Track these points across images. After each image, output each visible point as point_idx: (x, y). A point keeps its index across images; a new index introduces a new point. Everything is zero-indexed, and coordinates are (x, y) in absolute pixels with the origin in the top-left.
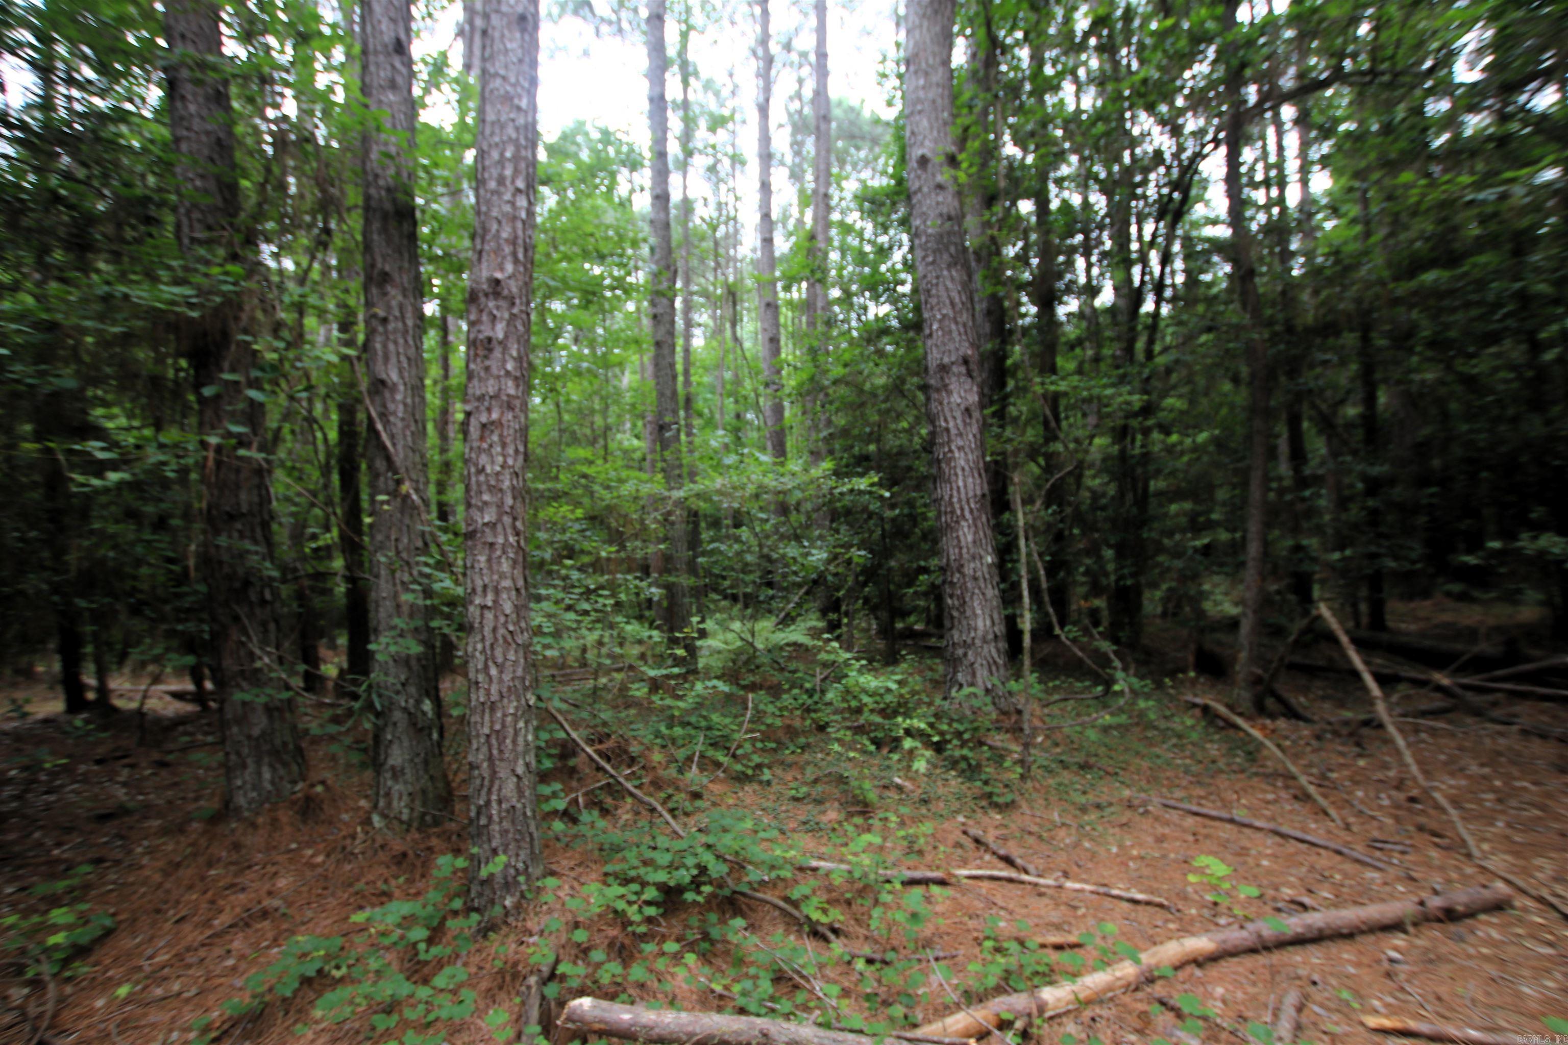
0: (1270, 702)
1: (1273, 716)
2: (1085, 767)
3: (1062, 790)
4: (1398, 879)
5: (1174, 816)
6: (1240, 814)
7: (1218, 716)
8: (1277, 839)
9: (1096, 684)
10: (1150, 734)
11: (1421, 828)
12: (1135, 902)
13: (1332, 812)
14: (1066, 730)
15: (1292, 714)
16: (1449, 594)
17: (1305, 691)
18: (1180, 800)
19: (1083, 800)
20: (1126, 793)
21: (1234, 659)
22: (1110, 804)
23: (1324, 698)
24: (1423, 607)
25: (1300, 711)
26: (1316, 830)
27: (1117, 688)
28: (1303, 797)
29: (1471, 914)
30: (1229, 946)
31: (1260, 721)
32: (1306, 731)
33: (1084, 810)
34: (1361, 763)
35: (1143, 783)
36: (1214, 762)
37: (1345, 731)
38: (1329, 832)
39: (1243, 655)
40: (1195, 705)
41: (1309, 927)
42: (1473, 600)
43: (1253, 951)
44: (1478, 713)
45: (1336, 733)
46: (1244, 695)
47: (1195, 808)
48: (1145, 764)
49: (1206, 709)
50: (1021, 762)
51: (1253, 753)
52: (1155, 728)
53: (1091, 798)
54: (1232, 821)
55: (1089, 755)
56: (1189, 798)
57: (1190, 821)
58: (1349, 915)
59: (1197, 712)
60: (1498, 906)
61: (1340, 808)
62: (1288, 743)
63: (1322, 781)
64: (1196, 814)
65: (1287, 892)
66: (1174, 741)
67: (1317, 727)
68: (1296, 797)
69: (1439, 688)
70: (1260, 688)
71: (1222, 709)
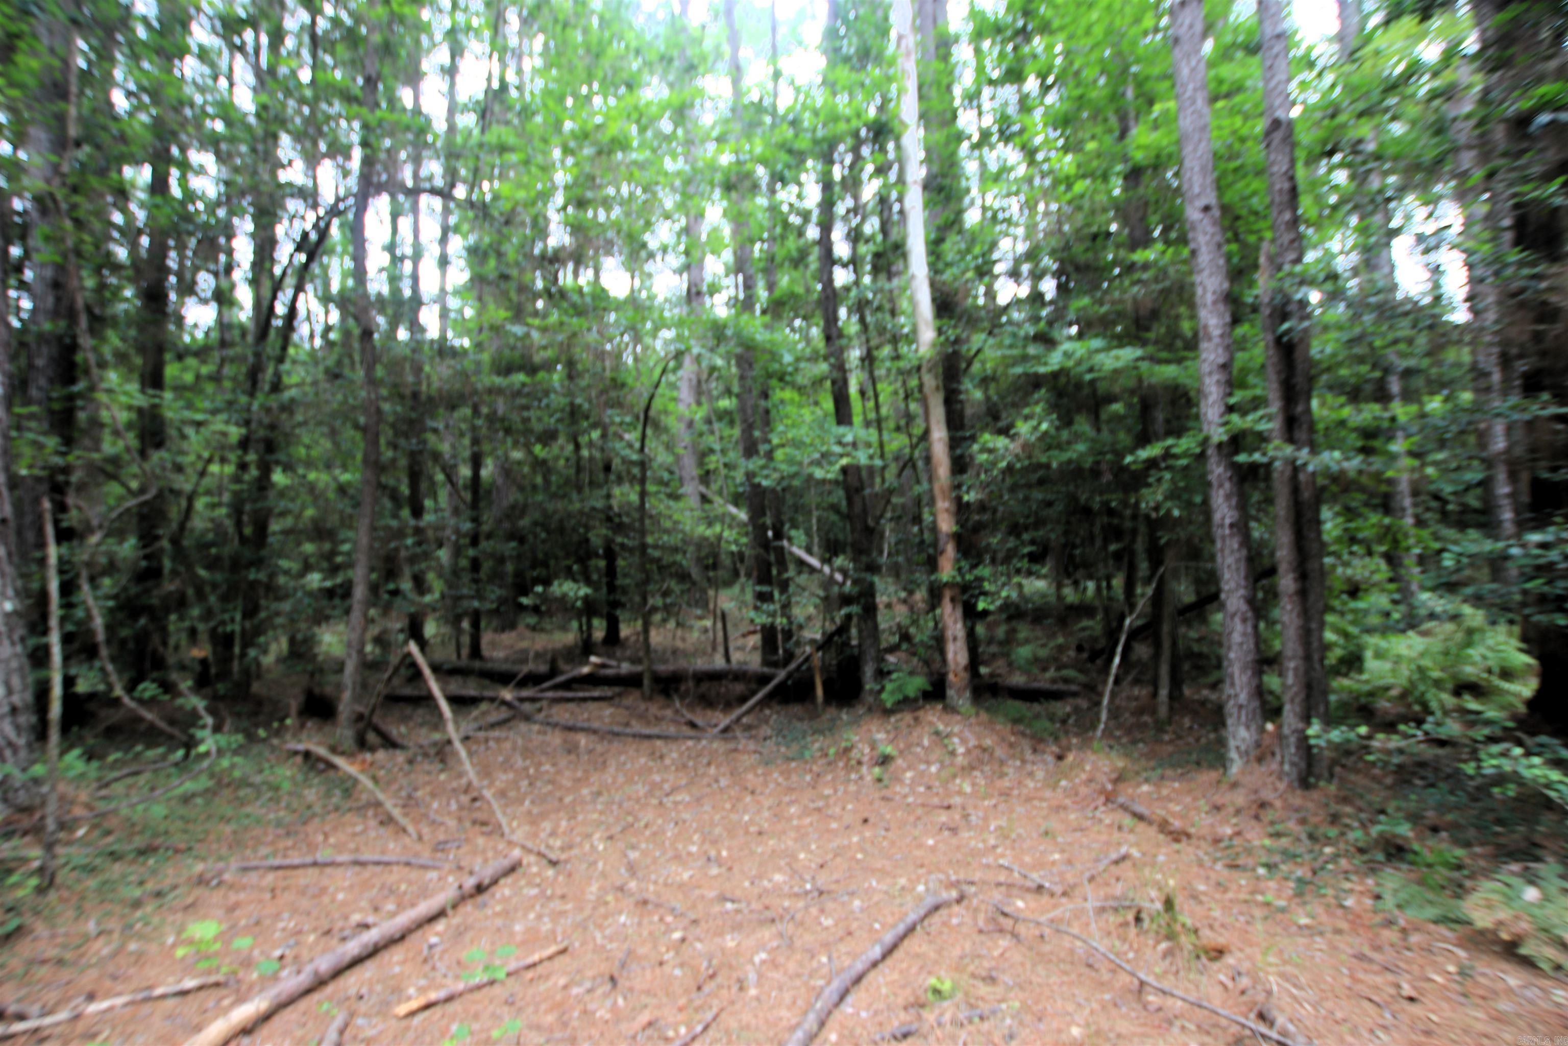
0: (371, 737)
1: (373, 749)
2: (143, 852)
3: (106, 890)
4: (450, 872)
5: (253, 877)
6: (323, 855)
7: (320, 759)
8: (357, 869)
9: (172, 750)
10: (242, 793)
11: (474, 822)
12: (184, 993)
13: (411, 829)
14: (125, 811)
15: (390, 743)
16: (528, 626)
17: (405, 719)
18: (266, 857)
19: (137, 893)
20: (199, 867)
21: (338, 699)
22: (175, 887)
23: (422, 725)
24: (507, 638)
25: (400, 741)
26: (393, 848)
27: (202, 748)
28: (387, 821)
29: (495, 882)
30: (284, 997)
31: (360, 757)
32: (400, 757)
33: (137, 904)
34: (443, 777)
35: (224, 851)
36: (309, 807)
37: (432, 751)
38: (405, 847)
39: (347, 695)
40: (296, 753)
41: (366, 946)
42: (543, 630)
43: (308, 991)
44: (527, 718)
45: (426, 755)
46: (344, 733)
47: (277, 862)
48: (228, 829)
49: (307, 755)
50: (41, 870)
51: (349, 787)
52: (250, 785)
53: (150, 886)
54: (315, 864)
55: (156, 835)
56: (275, 854)
57: (270, 877)
58: (404, 919)
59: (299, 759)
60: (513, 869)
61: (416, 822)
62: (382, 773)
63: (409, 803)
64: (279, 868)
65: (356, 918)
66: (269, 794)
67: (410, 753)
68: (382, 823)
69: (504, 703)
70: (361, 725)
71: (322, 751)
